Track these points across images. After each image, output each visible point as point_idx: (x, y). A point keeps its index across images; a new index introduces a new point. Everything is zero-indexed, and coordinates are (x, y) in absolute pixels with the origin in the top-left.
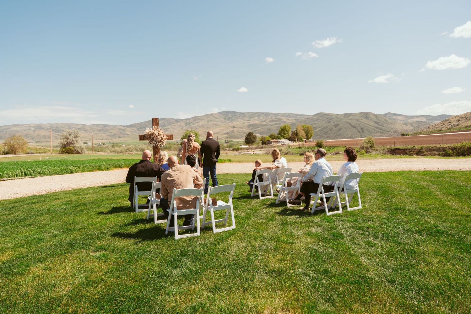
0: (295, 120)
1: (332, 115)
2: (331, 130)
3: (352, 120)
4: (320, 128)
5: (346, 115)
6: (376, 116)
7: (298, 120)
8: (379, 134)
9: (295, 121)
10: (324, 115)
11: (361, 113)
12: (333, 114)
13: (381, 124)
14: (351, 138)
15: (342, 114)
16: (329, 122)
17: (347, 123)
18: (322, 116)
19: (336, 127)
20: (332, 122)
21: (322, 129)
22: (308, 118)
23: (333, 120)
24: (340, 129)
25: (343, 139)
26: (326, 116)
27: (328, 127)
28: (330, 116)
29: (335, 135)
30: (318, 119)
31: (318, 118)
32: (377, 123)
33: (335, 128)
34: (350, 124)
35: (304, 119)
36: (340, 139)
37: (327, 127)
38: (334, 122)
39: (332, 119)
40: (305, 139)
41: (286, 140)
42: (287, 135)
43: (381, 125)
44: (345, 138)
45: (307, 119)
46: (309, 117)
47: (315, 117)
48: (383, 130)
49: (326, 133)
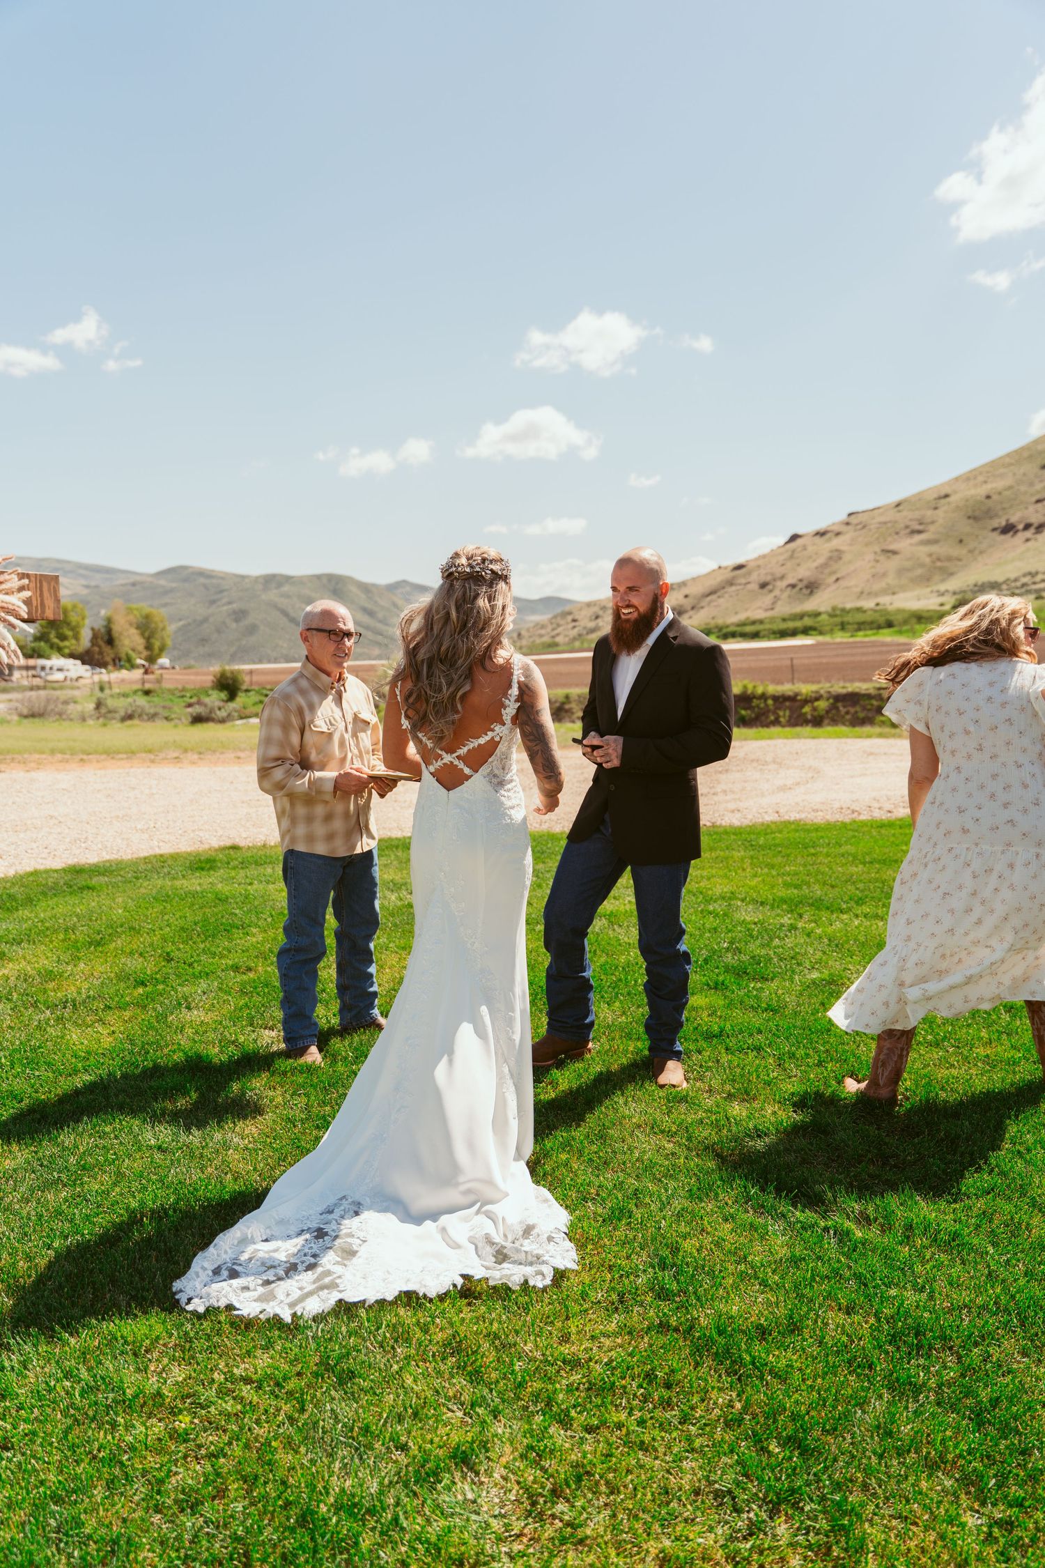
0: (87, 587)
1: (223, 578)
2: (219, 631)
3: (288, 597)
4: (181, 623)
5: (271, 581)
6: (366, 588)
7: (97, 587)
8: (377, 651)
9: (85, 592)
10: (193, 573)
11: (319, 577)
12: (226, 574)
13: (380, 615)
14: (288, 661)
15: (257, 578)
16: (213, 602)
17: (275, 606)
18: (186, 580)
19: (237, 620)
20: (225, 600)
21: (189, 624)
22: (136, 585)
23: (225, 594)
24: (252, 629)
25: (260, 662)
26: (202, 580)
27: (211, 620)
28: (214, 581)
29: (233, 649)
30: (172, 590)
31: (174, 585)
32: (371, 613)
33: (234, 625)
34: (285, 613)
35: (122, 585)
36: (254, 663)
37: (206, 620)
38: (230, 603)
39: (221, 591)
40: (143, 662)
41: (71, 661)
42: (74, 642)
43: (380, 621)
44: (269, 662)
45: (134, 584)
46: (138, 578)
47: (162, 582)
48: (386, 637)
49: (204, 641)
